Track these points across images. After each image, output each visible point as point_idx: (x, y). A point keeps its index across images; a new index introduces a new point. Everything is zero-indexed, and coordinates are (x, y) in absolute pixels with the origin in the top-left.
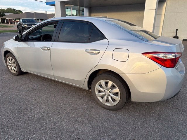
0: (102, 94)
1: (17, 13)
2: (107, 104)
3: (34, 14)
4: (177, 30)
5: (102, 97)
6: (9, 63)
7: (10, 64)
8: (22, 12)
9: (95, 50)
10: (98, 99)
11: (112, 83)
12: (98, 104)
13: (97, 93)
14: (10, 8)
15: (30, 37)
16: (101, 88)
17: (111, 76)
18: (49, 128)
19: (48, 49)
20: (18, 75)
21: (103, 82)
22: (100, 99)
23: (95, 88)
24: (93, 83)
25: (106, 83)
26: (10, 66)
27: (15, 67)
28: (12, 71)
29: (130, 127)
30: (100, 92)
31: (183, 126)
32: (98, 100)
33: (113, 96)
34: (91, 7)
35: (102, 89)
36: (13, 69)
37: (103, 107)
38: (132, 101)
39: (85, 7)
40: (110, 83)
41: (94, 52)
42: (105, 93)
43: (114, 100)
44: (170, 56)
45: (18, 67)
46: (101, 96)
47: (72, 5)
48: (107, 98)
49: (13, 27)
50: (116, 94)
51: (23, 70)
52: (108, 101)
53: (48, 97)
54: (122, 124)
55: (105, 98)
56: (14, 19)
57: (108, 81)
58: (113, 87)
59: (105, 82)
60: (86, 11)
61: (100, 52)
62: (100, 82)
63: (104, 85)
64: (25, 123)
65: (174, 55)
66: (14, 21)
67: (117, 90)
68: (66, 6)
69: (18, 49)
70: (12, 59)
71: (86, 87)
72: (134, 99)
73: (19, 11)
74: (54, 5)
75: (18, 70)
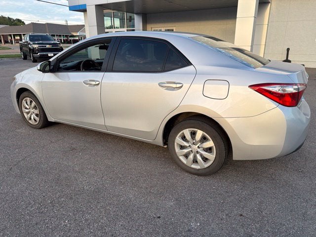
0: (185, 151)
1: (15, 25)
2: (194, 166)
3: (47, 26)
4: (288, 50)
5: (186, 156)
6: (26, 108)
7: (27, 111)
8: (23, 22)
9: (174, 83)
10: (179, 158)
11: (203, 134)
12: (179, 166)
13: (177, 149)
14: (2, 16)
15: (61, 65)
16: (184, 142)
17: (200, 123)
18: (110, 204)
19: (97, 83)
20: (40, 128)
21: (187, 132)
22: (182, 159)
23: (174, 142)
24: (171, 134)
25: (193, 134)
26: (28, 113)
27: (37, 115)
28: (32, 122)
29: (232, 198)
30: (182, 147)
31: (311, 194)
32: (180, 160)
33: (204, 153)
34: (146, 14)
35: (185, 144)
36: (32, 118)
37: (187, 172)
38: (234, 159)
39: (136, 14)
40: (200, 134)
41: (174, 86)
42: (191, 149)
43: (205, 159)
44: (290, 90)
45: (43, 115)
46: (184, 154)
47: (113, 10)
48: (195, 157)
49: (11, 49)
50: (209, 150)
51: (51, 119)
52: (195, 161)
53: (99, 159)
54: (221, 194)
55: (191, 157)
56: (11, 35)
57: (196, 130)
58: (204, 139)
59: (191, 133)
60: (138, 21)
61: (182, 86)
62: (183, 133)
63: (190, 137)
64: (71, 198)
65: (296, 87)
66: (11, 38)
67: (210, 144)
69: (41, 83)
70: (31, 102)
71: (159, 141)
72: (237, 156)
73: (19, 21)
75: (42, 119)
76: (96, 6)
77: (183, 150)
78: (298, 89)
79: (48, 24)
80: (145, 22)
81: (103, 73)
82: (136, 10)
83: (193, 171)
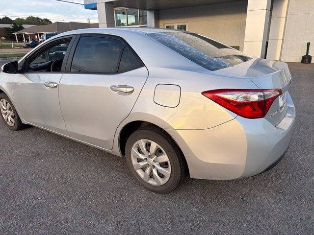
0: (142, 164)
1: (43, 24)
2: (151, 182)
3: (70, 25)
4: (308, 44)
5: (143, 169)
6: (4, 110)
7: (5, 112)
8: (50, 22)
9: (126, 87)
10: (136, 172)
11: (157, 146)
12: (136, 180)
13: (134, 162)
14: (32, 17)
16: (139, 154)
17: (154, 133)
18: (42, 224)
19: (55, 85)
20: (17, 130)
21: (142, 143)
22: (140, 172)
23: (130, 154)
24: (127, 144)
25: (148, 145)
26: (6, 114)
27: (12, 117)
28: (9, 123)
29: (184, 225)
30: (139, 160)
32: (137, 174)
33: (159, 168)
34: (159, 10)
35: (141, 156)
36: (9, 119)
37: (145, 188)
38: (191, 177)
39: (149, 10)
40: (154, 145)
41: (125, 90)
42: (147, 163)
43: (162, 176)
44: (254, 97)
45: (16, 117)
46: (140, 167)
47: (127, 7)
48: (152, 171)
50: (165, 165)
51: (24, 121)
52: (152, 176)
53: (58, 167)
54: (172, 219)
55: (148, 171)
56: (37, 34)
57: (150, 141)
58: (159, 152)
59: (146, 144)
60: (150, 17)
61: (133, 90)
62: (138, 144)
63: (145, 149)
64: (6, 214)
65: (262, 94)
66: (38, 37)
67: (165, 158)
68: (115, 9)
69: (14, 86)
70: (7, 103)
71: (117, 151)
73: (47, 20)
74: (96, 9)
75: (17, 121)
76: (106, 3)
77: (140, 163)
78: (264, 96)
79: (71, 23)
80: (158, 18)
81: (61, 74)
82: (148, 6)
83: (150, 187)
